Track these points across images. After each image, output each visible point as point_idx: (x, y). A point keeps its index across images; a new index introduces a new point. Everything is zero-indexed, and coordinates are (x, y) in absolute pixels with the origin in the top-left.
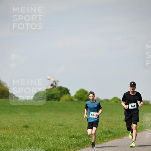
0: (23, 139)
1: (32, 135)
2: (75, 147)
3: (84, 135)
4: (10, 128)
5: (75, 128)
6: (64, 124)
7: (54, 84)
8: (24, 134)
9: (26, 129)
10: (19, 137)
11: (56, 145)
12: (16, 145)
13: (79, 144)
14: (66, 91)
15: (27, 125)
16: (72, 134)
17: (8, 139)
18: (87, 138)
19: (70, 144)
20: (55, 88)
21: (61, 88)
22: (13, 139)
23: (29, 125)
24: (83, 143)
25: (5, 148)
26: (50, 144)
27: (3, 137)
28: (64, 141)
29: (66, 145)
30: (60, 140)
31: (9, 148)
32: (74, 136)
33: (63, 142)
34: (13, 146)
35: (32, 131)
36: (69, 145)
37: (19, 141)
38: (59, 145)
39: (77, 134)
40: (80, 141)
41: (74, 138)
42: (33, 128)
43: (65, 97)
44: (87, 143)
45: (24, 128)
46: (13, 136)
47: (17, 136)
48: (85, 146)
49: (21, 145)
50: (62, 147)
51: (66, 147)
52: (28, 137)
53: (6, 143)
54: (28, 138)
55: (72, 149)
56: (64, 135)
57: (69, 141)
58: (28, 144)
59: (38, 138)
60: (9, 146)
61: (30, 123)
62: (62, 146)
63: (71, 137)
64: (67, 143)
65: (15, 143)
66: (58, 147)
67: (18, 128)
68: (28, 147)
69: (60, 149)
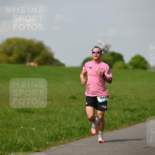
0: (69, 112)
2: (129, 122)
3: (140, 108)
4: (54, 100)
5: (130, 100)
6: (117, 95)
7: (106, 49)
8: (70, 106)
9: (73, 100)
10: (65, 109)
11: (107, 119)
12: (62, 119)
13: (134, 118)
14: (119, 57)
15: (74, 96)
16: (126, 107)
17: (52, 112)
18: (143, 111)
19: (123, 119)
20: (106, 54)
21: (113, 54)
22: (59, 111)
23: (77, 96)
24: (139, 118)
25: (49, 122)
27: (47, 110)
28: (116, 115)
29: (120, 119)
30: (112, 113)
31: (53, 122)
32: (129, 110)
34: (58, 119)
35: (80, 103)
36: (122, 119)
37: (65, 114)
38: (111, 120)
39: (132, 107)
40: (135, 115)
41: (128, 112)
42: (81, 99)
43: (118, 64)
44: (143, 117)
45: (71, 100)
47: (63, 109)
48: (140, 121)
50: (114, 122)
51: (119, 122)
52: (76, 110)
53: (50, 117)
54: (75, 111)
56: (117, 108)
57: (123, 115)
58: (76, 117)
60: (54, 120)
61: (77, 94)
62: (114, 120)
63: (124, 110)
64: (120, 117)
65: (61, 116)
66: (110, 122)
67: (64, 100)
68: (75, 121)
69: (112, 124)
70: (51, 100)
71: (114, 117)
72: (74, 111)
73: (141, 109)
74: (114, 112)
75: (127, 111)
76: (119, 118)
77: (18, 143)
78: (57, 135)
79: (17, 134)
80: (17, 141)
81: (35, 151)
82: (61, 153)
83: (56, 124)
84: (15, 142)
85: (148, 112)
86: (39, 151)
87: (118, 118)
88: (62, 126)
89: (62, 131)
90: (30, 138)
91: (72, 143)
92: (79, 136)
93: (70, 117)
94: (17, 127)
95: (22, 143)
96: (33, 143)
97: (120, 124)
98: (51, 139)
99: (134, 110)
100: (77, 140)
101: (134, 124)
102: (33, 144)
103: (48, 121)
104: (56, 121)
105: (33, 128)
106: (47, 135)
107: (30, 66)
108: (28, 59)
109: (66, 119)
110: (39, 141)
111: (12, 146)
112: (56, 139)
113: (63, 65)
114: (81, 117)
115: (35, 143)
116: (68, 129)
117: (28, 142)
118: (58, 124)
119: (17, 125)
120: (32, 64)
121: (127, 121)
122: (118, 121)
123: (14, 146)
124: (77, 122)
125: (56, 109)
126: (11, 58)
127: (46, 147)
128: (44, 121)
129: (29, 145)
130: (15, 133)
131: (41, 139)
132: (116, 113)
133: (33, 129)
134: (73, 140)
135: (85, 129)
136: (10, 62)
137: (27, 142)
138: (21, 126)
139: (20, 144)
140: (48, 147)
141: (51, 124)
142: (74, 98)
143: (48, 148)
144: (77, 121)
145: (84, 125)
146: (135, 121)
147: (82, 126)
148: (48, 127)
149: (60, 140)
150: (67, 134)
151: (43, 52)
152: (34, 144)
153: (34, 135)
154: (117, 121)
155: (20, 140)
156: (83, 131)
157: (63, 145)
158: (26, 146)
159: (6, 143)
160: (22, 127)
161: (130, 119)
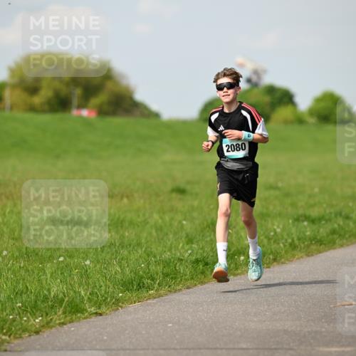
0: (171, 225)
1: (195, 214)
2: (308, 246)
3: (333, 215)
4: (136, 195)
5: (310, 196)
6: (280, 185)
7: (254, 79)
8: (172, 210)
9: (179, 196)
10: (161, 218)
12: (153, 240)
13: (318, 238)
14: (285, 98)
15: (182, 186)
16: (301, 212)
17: (131, 223)
18: (341, 221)
19: (295, 239)
20: (256, 91)
21: (271, 90)
22: (146, 222)
23: (188, 188)
24: (330, 237)
26: (241, 236)
27: (118, 219)
28: (278, 230)
29: (286, 240)
30: (270, 225)
31: (133, 248)
32: (307, 218)
33: (275, 232)
34: (143, 241)
35: (196, 203)
36: (293, 241)
37: (159, 229)
38: (265, 241)
39: (314, 213)
40: (321, 230)
41: (306, 223)
42: (197, 194)
43: (283, 113)
44: (340, 235)
45: (174, 195)
46: (144, 215)
47: (156, 216)
48: (334, 243)
49: (165, 238)
50: (274, 246)
51: (285, 246)
52: (185, 220)
53: (127, 234)
54: (184, 222)
55: (300, 251)
56: (280, 215)
57: (293, 230)
58: (185, 235)
59: (209, 221)
60: (135, 241)
61: (188, 182)
62: (274, 242)
63: (297, 220)
64: (288, 235)
65: (150, 234)
67: (157, 195)
68: (183, 245)
69: (269, 251)
70: (127, 197)
71: (273, 236)
72: (180, 222)
73: (336, 216)
74: (273, 225)
75: (303, 221)
76: (285, 237)
77: (52, 294)
78: (142, 277)
79: (49, 276)
80: (49, 290)
81: (91, 314)
82: (151, 318)
83: (140, 251)
84: (45, 292)
85: (351, 224)
86: (101, 315)
87: (282, 236)
88: (155, 257)
89: (152, 268)
90: (80, 285)
91: (175, 296)
92: (192, 278)
93: (171, 236)
94: (51, 258)
95: (61, 295)
96: (85, 295)
97: (286, 252)
98: (127, 286)
99: (320, 219)
100: (188, 288)
101: (320, 252)
102: (86, 298)
103: (122, 246)
104: (139, 244)
105: (86, 260)
106: (119, 277)
107: (81, 117)
108: (75, 102)
109: (162, 239)
110: (100, 290)
111: (39, 303)
112: (141, 286)
113: (157, 115)
114: (198, 236)
115: (90, 294)
116: (167, 263)
117: (75, 292)
118: (145, 251)
119: (49, 254)
120: (85, 113)
121: (302, 245)
122: (283, 243)
123: (43, 301)
124: (187, 247)
125: (139, 216)
126: (37, 100)
127: (117, 303)
128: (112, 244)
129: (78, 301)
130: (45, 273)
131: (106, 285)
132: (278, 227)
133: (88, 262)
134: (178, 288)
135: (207, 264)
136: (32, 109)
137: (72, 293)
138: (60, 257)
139: (56, 296)
140: (120, 304)
141: (129, 252)
142: (181, 191)
143: (122, 307)
144: (187, 244)
145: (205, 254)
146: (321, 245)
147: (199, 256)
148: (122, 259)
149: (149, 288)
150: (165, 275)
151: (109, 85)
152: (89, 298)
153: (88, 277)
154: (282, 245)
155: (56, 289)
156: (201, 266)
157: (155, 301)
158: (71, 303)
159: (24, 296)
160: (61, 259)
161: (310, 239)
